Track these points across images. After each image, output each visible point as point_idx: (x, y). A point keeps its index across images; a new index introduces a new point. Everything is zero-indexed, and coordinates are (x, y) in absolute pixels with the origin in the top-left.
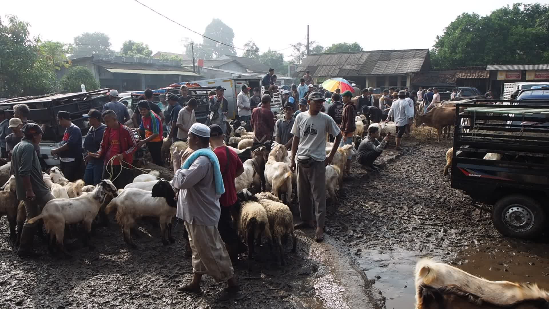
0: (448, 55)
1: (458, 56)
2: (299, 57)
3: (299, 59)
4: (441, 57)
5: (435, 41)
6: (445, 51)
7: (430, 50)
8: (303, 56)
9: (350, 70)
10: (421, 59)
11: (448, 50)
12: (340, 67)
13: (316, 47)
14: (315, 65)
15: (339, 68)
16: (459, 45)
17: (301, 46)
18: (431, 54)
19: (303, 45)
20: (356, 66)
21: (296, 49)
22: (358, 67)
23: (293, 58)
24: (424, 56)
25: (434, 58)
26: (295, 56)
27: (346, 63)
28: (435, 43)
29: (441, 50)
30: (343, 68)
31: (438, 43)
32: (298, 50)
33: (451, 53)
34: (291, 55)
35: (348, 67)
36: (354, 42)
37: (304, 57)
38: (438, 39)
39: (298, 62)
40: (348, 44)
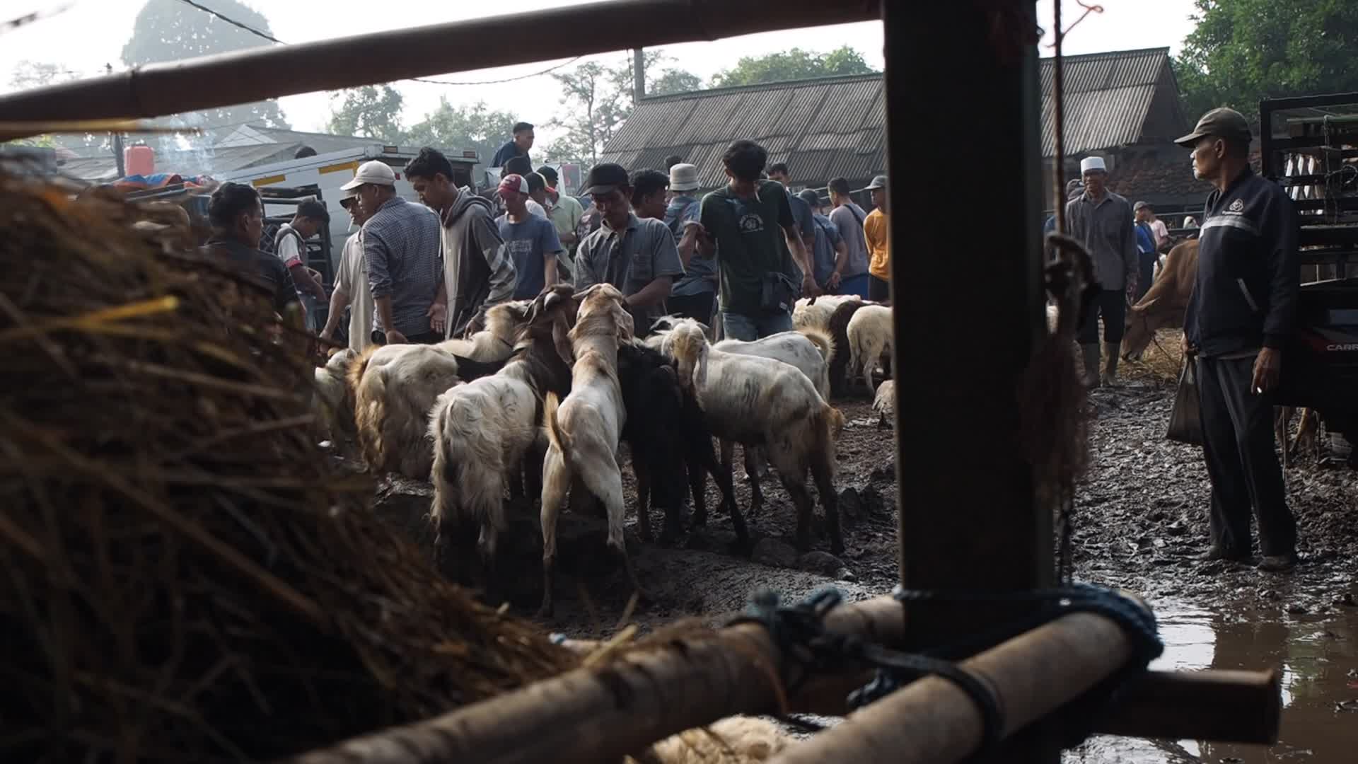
0: (1252, 73)
1: (1295, 74)
2: (590, 125)
3: (591, 135)
4: (1224, 84)
5: (1193, 17)
6: (1241, 59)
7: (1175, 53)
8: (611, 122)
9: (833, 153)
10: (1139, 91)
11: (1253, 53)
12: (792, 144)
13: (666, 79)
14: (676, 143)
15: (786, 150)
16: (1294, 26)
17: (597, 79)
18: (1179, 74)
19: (606, 74)
20: (859, 137)
21: (578, 91)
22: (866, 140)
23: (562, 132)
24: (1152, 76)
25: (1193, 88)
26: (570, 121)
27: (814, 127)
28: (1191, 28)
29: (1221, 55)
30: (806, 145)
31: (1205, 28)
32: (586, 95)
33: (1265, 65)
34: (555, 122)
35: (823, 142)
36: (839, 48)
37: (614, 128)
38: (1206, 8)
39: (585, 151)
40: (812, 57)
